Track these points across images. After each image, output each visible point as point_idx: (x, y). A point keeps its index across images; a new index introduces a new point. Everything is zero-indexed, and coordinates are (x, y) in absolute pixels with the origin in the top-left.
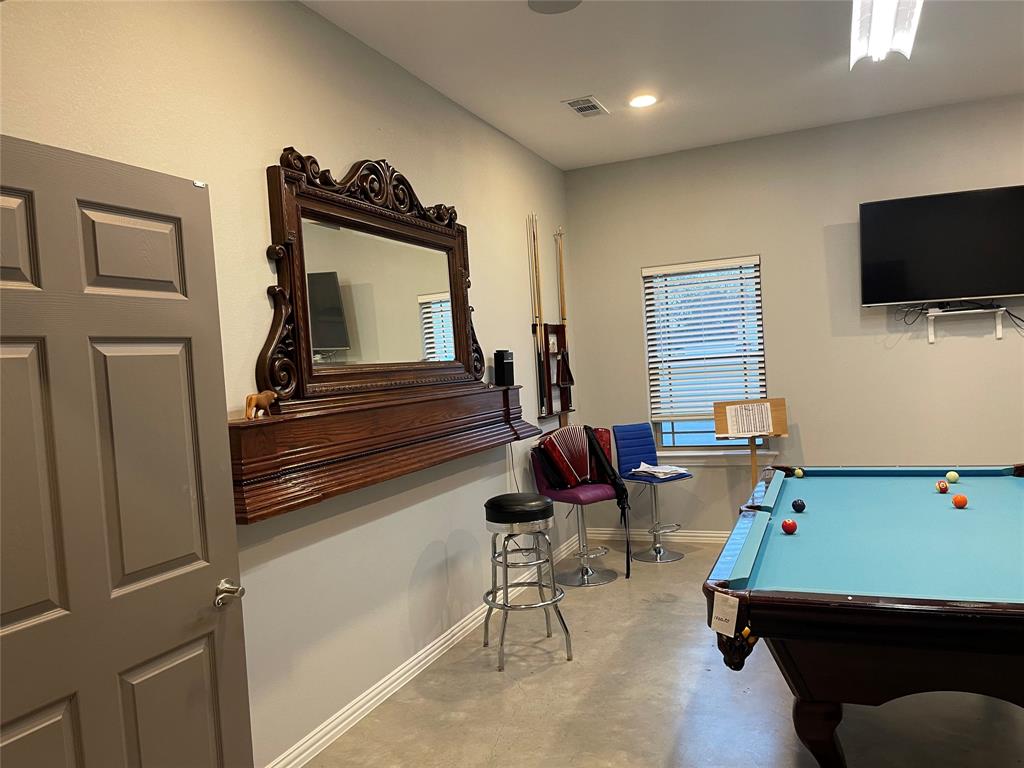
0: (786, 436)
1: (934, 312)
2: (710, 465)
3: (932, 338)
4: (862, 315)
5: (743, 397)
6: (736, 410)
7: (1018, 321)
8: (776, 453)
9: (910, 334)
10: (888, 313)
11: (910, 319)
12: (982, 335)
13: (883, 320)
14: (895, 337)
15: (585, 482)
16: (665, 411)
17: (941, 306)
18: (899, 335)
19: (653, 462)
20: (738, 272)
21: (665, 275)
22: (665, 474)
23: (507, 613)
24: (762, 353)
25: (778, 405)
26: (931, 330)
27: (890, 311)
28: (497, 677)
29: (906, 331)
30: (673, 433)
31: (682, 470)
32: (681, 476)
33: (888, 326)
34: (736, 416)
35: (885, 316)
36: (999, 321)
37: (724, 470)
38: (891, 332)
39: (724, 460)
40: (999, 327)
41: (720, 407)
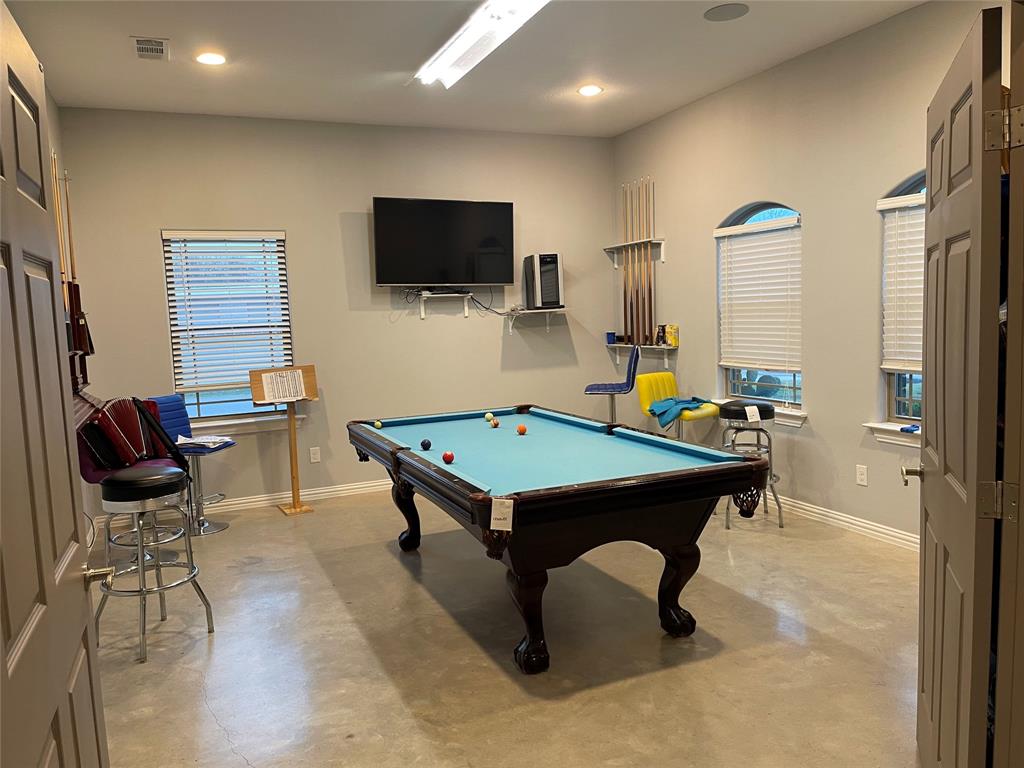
0: (317, 399)
1: (426, 294)
2: (241, 432)
3: (423, 316)
4: (373, 292)
5: (270, 365)
6: (271, 377)
7: (479, 305)
8: (304, 416)
9: (407, 311)
10: (392, 293)
11: (410, 299)
12: (455, 314)
13: (388, 298)
14: (397, 312)
15: (142, 459)
16: (188, 383)
17: (429, 289)
18: (399, 312)
19: (188, 433)
20: (261, 245)
21: (185, 241)
22: (214, 443)
23: (144, 599)
24: (287, 324)
25: (309, 371)
26: (422, 308)
27: (394, 291)
28: (143, 668)
29: (405, 309)
30: (198, 404)
31: (227, 439)
32: (226, 445)
33: (392, 302)
34: (272, 383)
35: (389, 295)
36: (466, 303)
37: (254, 436)
38: (394, 309)
39: (254, 427)
40: (466, 308)
41: (255, 375)
